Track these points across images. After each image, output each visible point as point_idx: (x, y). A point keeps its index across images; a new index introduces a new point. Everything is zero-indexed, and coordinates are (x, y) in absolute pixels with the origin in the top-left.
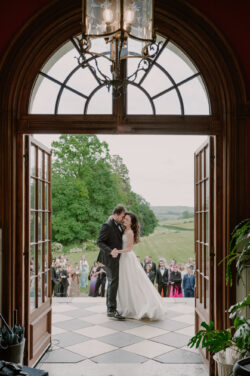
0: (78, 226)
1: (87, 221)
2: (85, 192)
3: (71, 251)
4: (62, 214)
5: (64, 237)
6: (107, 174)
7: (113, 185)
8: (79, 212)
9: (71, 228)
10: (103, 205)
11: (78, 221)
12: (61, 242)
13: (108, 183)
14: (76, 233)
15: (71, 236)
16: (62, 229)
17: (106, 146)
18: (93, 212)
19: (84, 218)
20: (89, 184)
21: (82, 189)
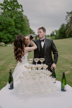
0: (11, 36)
1: (14, 35)
2: (13, 23)
3: (8, 45)
4: (4, 31)
5: (5, 41)
6: (22, 17)
7: (24, 21)
8: (11, 31)
9: (8, 37)
10: (20, 29)
11: (11, 34)
12: (4, 42)
13: (23, 20)
14: (10, 39)
15: (8, 40)
16: (4, 37)
17: (22, 6)
18: (16, 31)
19: (13, 33)
20: (15, 20)
21: (12, 22)
